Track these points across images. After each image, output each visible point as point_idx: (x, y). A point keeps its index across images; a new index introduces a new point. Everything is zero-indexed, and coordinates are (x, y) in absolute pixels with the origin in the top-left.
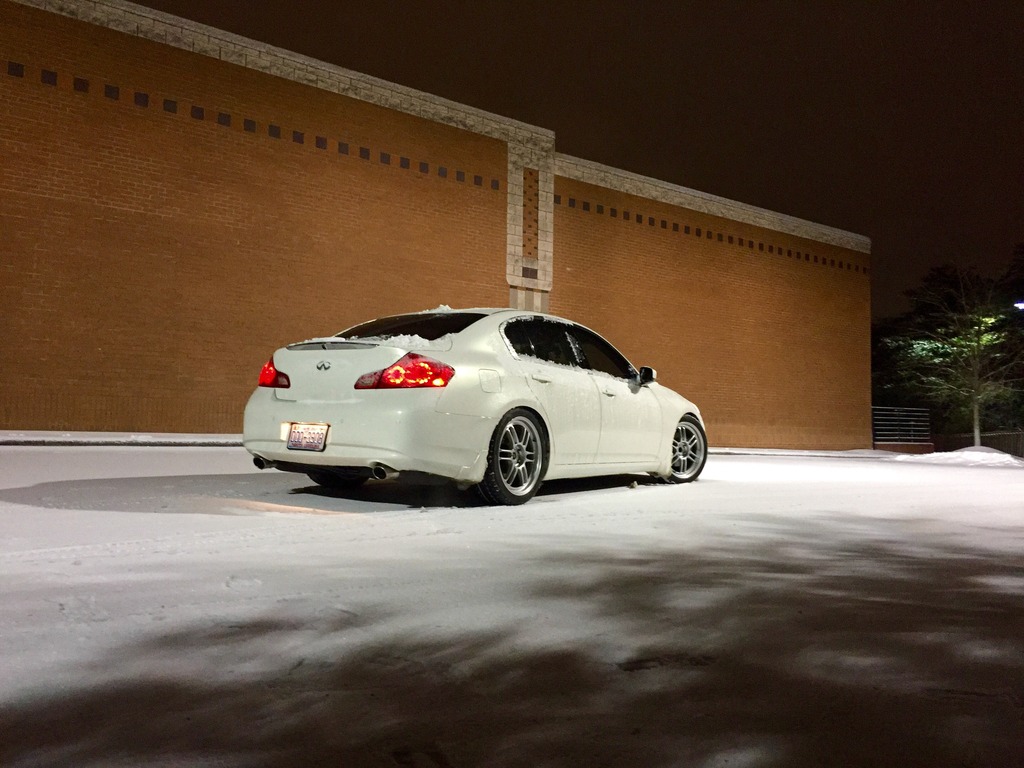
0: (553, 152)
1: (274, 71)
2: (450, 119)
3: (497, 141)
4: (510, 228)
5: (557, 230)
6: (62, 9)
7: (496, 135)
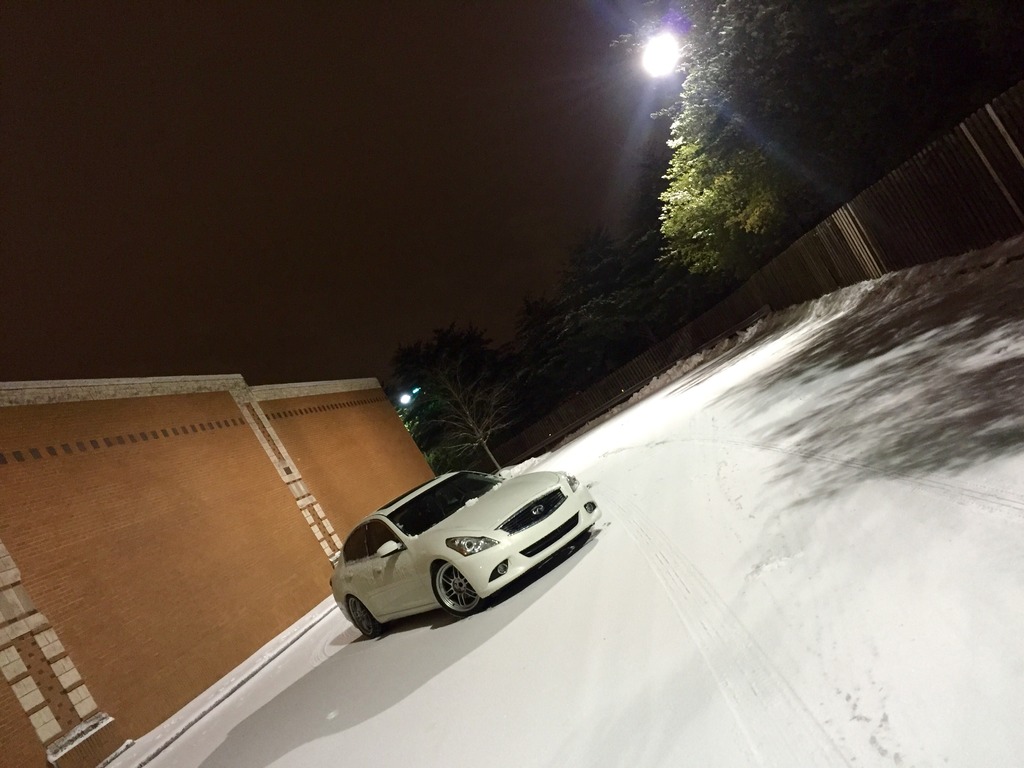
0: (248, 388)
1: (119, 396)
2: (200, 388)
3: (224, 392)
4: (263, 445)
5: (280, 437)
6: (11, 402)
7: (222, 389)
